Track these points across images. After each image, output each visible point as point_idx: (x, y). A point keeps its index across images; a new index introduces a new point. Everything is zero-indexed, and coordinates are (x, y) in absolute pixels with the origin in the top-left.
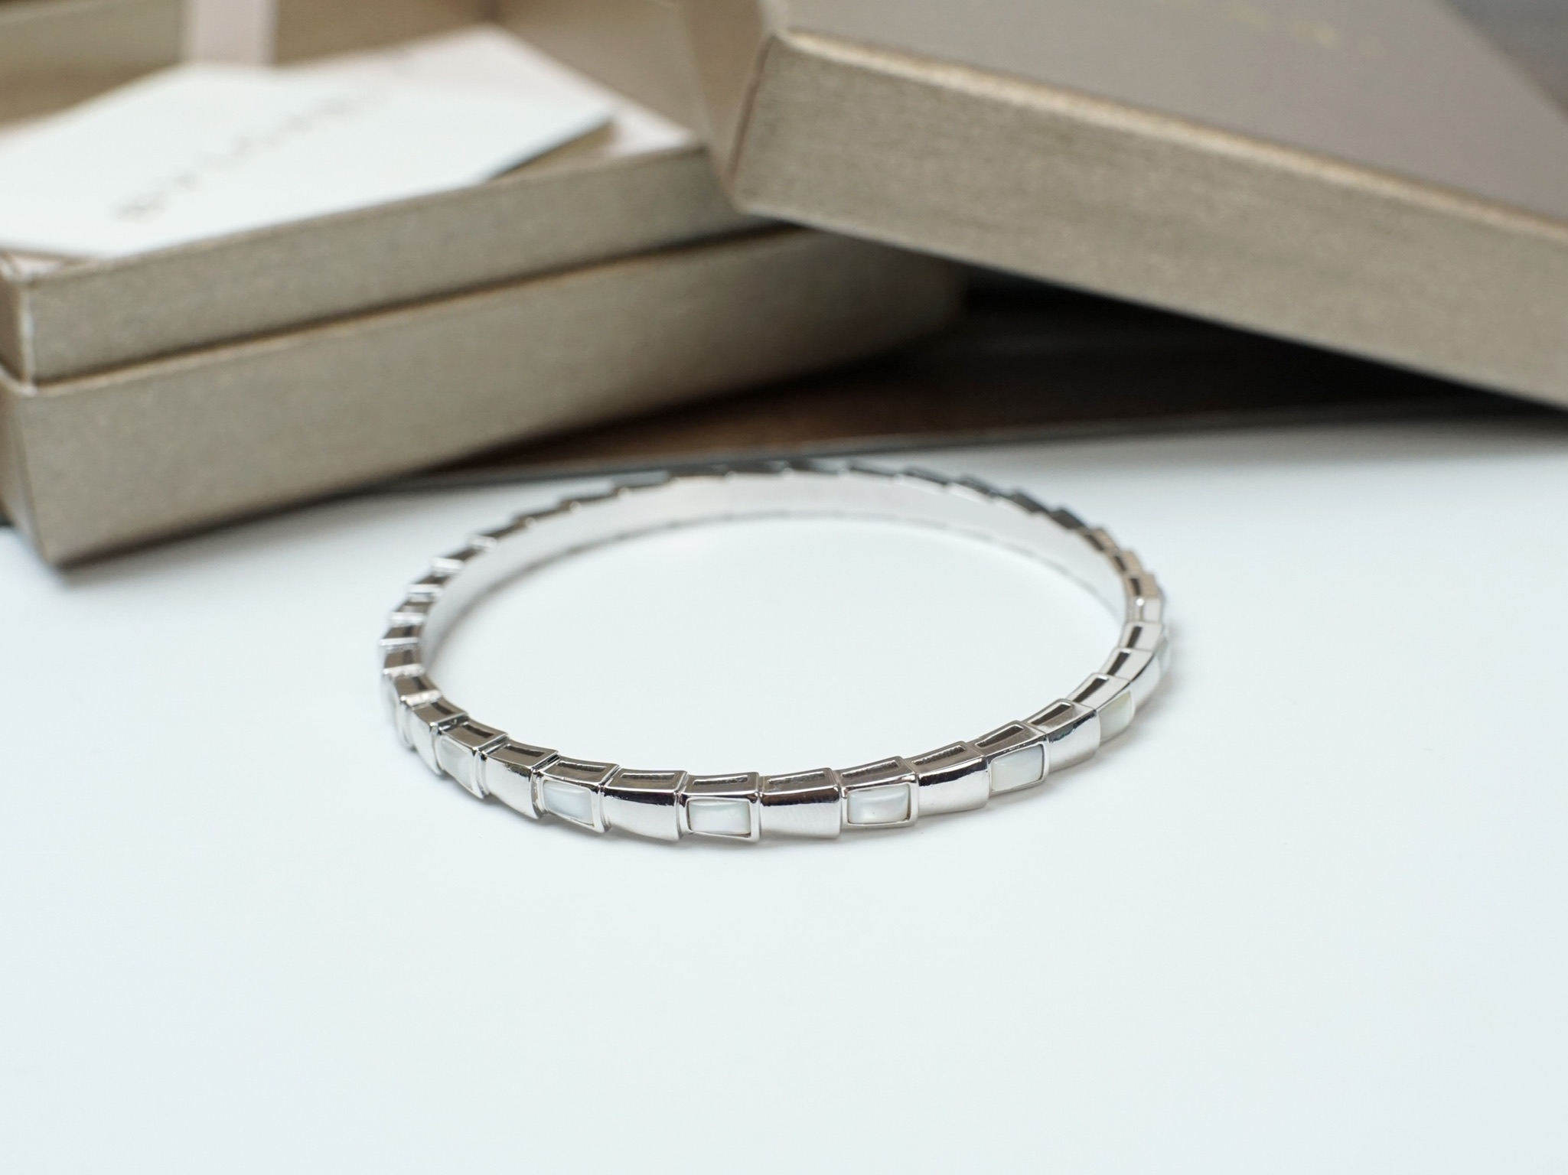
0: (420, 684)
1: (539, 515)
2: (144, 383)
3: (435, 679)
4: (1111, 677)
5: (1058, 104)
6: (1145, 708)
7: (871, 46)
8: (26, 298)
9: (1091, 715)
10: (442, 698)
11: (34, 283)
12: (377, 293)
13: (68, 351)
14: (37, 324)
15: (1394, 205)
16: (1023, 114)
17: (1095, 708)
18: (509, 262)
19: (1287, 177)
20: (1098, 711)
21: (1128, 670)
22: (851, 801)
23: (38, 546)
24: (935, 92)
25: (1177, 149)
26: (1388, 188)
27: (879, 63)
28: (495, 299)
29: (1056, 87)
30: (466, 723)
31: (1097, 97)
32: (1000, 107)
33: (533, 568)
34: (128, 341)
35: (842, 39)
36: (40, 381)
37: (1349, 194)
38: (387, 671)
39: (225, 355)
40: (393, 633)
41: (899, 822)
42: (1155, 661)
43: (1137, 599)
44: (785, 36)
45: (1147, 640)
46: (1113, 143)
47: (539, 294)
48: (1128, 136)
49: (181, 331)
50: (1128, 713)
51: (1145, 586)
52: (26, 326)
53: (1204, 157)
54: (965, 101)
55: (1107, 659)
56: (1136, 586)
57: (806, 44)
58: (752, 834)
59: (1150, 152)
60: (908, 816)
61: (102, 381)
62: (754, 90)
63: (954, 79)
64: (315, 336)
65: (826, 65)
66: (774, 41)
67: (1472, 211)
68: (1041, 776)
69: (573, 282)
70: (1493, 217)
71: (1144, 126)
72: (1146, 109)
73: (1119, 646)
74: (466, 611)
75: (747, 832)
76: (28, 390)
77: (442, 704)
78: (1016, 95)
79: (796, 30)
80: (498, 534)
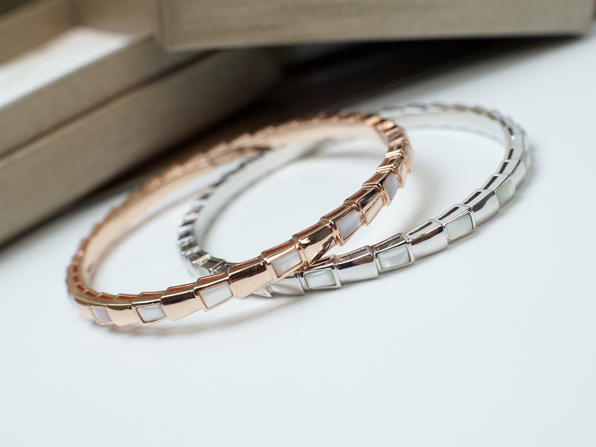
0: (200, 254)
1: (233, 173)
3: (206, 250)
4: (500, 175)
6: (521, 186)
9: (493, 193)
10: (212, 258)
17: (494, 191)
20: (495, 192)
21: (508, 170)
22: (380, 258)
30: (226, 265)
33: (236, 196)
38: (183, 253)
40: (182, 237)
41: (406, 264)
42: (522, 163)
43: (511, 136)
45: (516, 155)
50: (511, 190)
51: (515, 130)
55: (498, 166)
56: (511, 131)
58: (337, 284)
60: (410, 260)
68: (473, 228)
73: (504, 160)
74: (212, 222)
75: (334, 284)
77: (213, 260)
80: (217, 185)
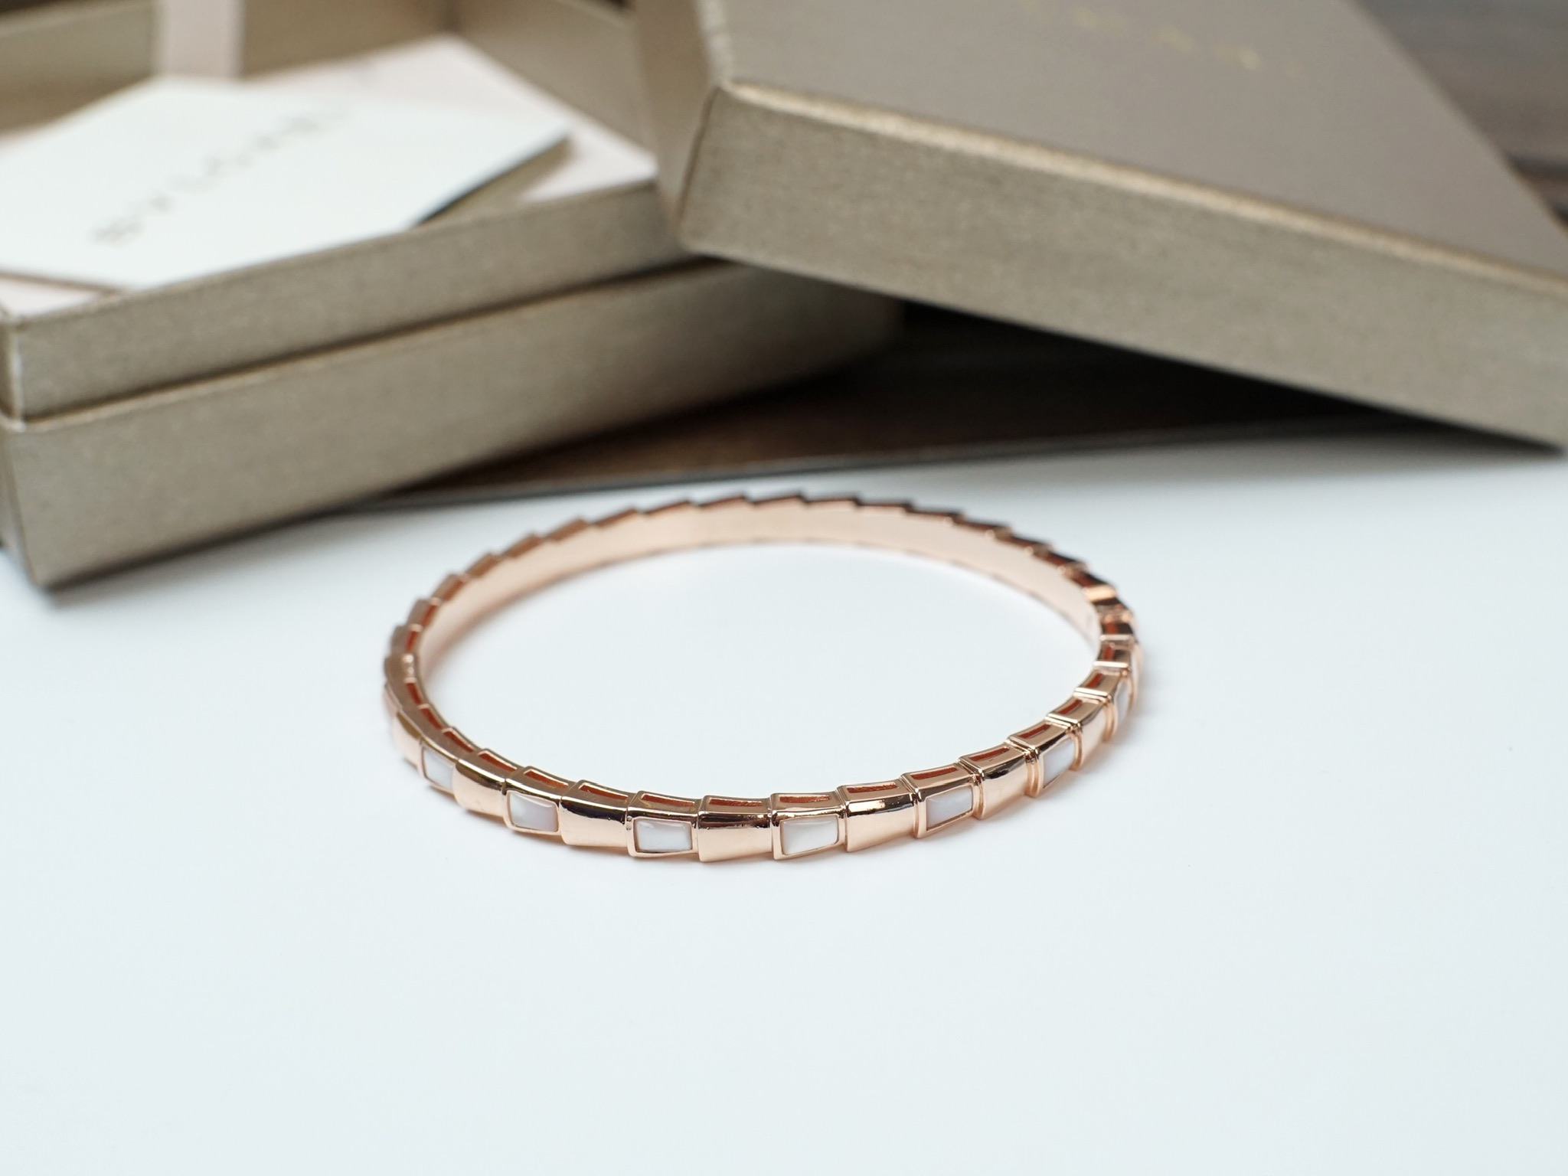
2: (127, 417)
5: (986, 148)
7: (810, 95)
8: (15, 340)
11: (25, 325)
12: (345, 326)
13: (54, 389)
14: (25, 365)
15: (1306, 238)
16: (956, 160)
18: (469, 295)
19: (1206, 215)
23: (28, 569)
24: (871, 138)
25: (1100, 189)
26: (1302, 224)
27: (819, 111)
28: (457, 330)
29: (985, 132)
31: (1024, 141)
32: (932, 151)
34: (109, 377)
35: (782, 89)
36: (29, 417)
37: (1263, 230)
39: (202, 389)
44: (728, 86)
46: (1039, 184)
47: (497, 325)
48: (1054, 178)
49: (161, 366)
52: (16, 365)
53: (1125, 197)
54: (897, 145)
57: (750, 95)
59: (1075, 193)
61: (88, 416)
62: (700, 137)
63: (888, 126)
64: (288, 369)
65: (769, 114)
66: (718, 91)
67: (1381, 244)
69: (530, 313)
70: (1401, 249)
71: (1070, 168)
72: (1071, 152)
76: (17, 426)
78: (948, 140)
79: (739, 81)
